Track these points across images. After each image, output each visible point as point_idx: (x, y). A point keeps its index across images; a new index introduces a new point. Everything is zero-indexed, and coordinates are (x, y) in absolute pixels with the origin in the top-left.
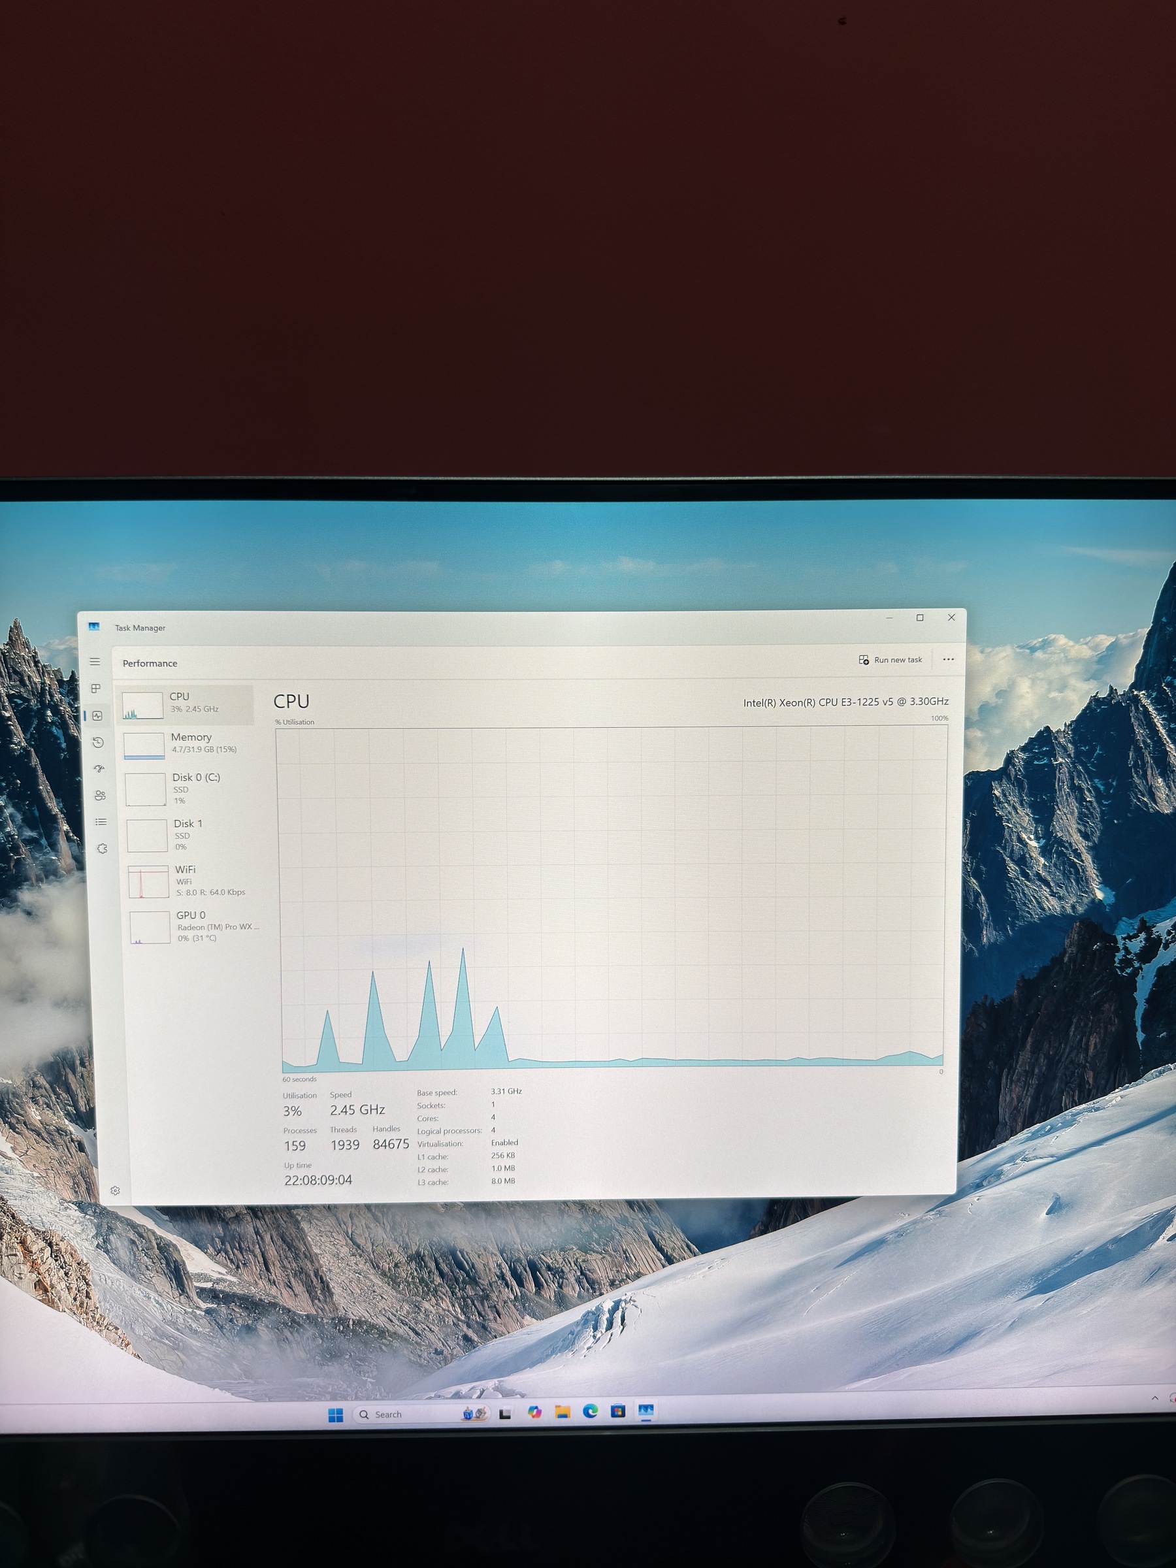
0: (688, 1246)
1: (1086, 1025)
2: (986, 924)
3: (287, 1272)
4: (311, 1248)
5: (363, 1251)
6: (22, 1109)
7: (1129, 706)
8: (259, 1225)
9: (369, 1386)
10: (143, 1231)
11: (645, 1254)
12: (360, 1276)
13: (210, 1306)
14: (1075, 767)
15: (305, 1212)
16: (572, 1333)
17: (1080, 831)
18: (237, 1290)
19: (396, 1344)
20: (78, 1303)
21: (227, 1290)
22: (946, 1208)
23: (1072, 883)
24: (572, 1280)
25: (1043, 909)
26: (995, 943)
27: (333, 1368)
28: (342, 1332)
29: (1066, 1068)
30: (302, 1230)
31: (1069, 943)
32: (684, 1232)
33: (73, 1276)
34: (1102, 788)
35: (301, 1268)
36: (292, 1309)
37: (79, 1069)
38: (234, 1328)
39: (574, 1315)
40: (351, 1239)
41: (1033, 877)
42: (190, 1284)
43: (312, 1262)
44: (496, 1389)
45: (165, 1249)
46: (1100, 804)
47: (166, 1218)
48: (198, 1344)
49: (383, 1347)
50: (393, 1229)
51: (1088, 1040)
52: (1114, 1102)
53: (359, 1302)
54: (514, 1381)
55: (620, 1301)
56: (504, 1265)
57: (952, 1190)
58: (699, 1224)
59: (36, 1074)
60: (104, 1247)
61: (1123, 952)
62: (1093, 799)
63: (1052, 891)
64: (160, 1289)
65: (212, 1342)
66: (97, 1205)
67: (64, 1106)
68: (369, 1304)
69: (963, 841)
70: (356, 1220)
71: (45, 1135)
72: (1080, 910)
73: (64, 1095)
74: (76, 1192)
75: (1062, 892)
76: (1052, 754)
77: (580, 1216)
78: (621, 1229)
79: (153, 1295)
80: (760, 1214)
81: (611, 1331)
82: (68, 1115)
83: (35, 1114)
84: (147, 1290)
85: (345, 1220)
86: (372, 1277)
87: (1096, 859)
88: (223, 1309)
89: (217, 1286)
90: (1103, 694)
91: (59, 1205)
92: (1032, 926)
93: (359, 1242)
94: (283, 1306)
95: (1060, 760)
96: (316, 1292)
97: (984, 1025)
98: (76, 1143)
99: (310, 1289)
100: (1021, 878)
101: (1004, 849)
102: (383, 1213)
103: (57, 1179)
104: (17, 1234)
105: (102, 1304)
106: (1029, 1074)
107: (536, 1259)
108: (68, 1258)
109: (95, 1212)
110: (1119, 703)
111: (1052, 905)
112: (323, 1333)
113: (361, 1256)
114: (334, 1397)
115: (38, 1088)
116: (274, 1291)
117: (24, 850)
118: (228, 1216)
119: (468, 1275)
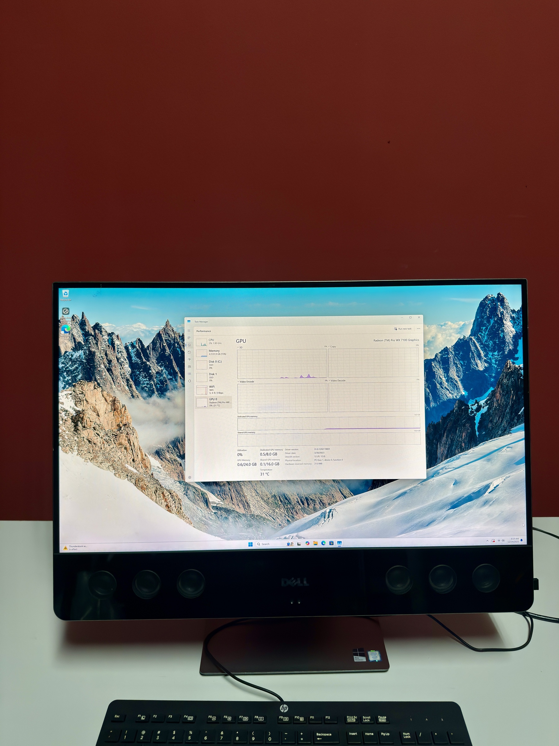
0: (350, 493)
1: (461, 430)
2: (432, 401)
3: (238, 501)
4: (244, 493)
6: (165, 454)
7: (469, 341)
8: (230, 487)
9: (260, 535)
10: (197, 489)
11: (338, 495)
12: (258, 502)
13: (215, 511)
14: (455, 358)
15: (243, 483)
16: (318, 519)
17: (457, 375)
18: (223, 506)
19: (268, 522)
20: (178, 511)
21: (221, 506)
22: (424, 483)
23: (455, 390)
24: (318, 503)
25: (448, 397)
26: (434, 406)
27: (250, 530)
28: (253, 519)
29: (456, 442)
30: (242, 488)
31: (455, 407)
32: (349, 489)
33: (177, 503)
34: (463, 363)
35: (241, 500)
36: (239, 512)
37: (181, 442)
38: (222, 518)
39: (318, 514)
40: (256, 491)
41: (444, 388)
42: (210, 505)
43: (245, 498)
44: (296, 536)
45: (203, 494)
46: (462, 368)
47: (204, 485)
48: (212, 523)
49: (264, 523)
50: (267, 488)
51: (462, 434)
52: (471, 452)
53: (258, 510)
54: (302, 534)
55: (331, 509)
56: (299, 498)
57: (425, 478)
58: (353, 486)
59: (169, 444)
60: (186, 494)
61: (471, 409)
62: (460, 367)
63: (450, 392)
64: (201, 507)
65: (216, 522)
66: (184, 482)
67: (177, 453)
68: (260, 510)
69: (424, 378)
70: (257, 485)
71: (171, 462)
72: (458, 397)
73: (176, 450)
74: (179, 478)
75: (452, 392)
76: (448, 354)
77: (320, 484)
78: (331, 488)
79: (199, 508)
80: (370, 483)
81: (329, 518)
82: (177, 455)
83: (168, 456)
84: (197, 507)
85: (254, 485)
86: (261, 502)
87: (462, 383)
88: (219, 512)
89: (218, 505)
90: (462, 338)
91: (174, 482)
92: (444, 401)
93: (258, 492)
94: (236, 511)
95: (450, 356)
96: (246, 507)
97: (432, 429)
98: (179, 464)
99: (244, 506)
100: (441, 388)
101: (436, 380)
102: (265, 483)
103: (173, 474)
104: (161, 491)
105: (185, 511)
106: (446, 444)
107: (307, 497)
108: (175, 498)
109: (184, 484)
110: (466, 340)
111: (450, 396)
112: (247, 519)
113: (258, 496)
114: (250, 539)
115: (169, 448)
116: (234, 507)
117: (168, 381)
118: (221, 484)
119: (288, 502)
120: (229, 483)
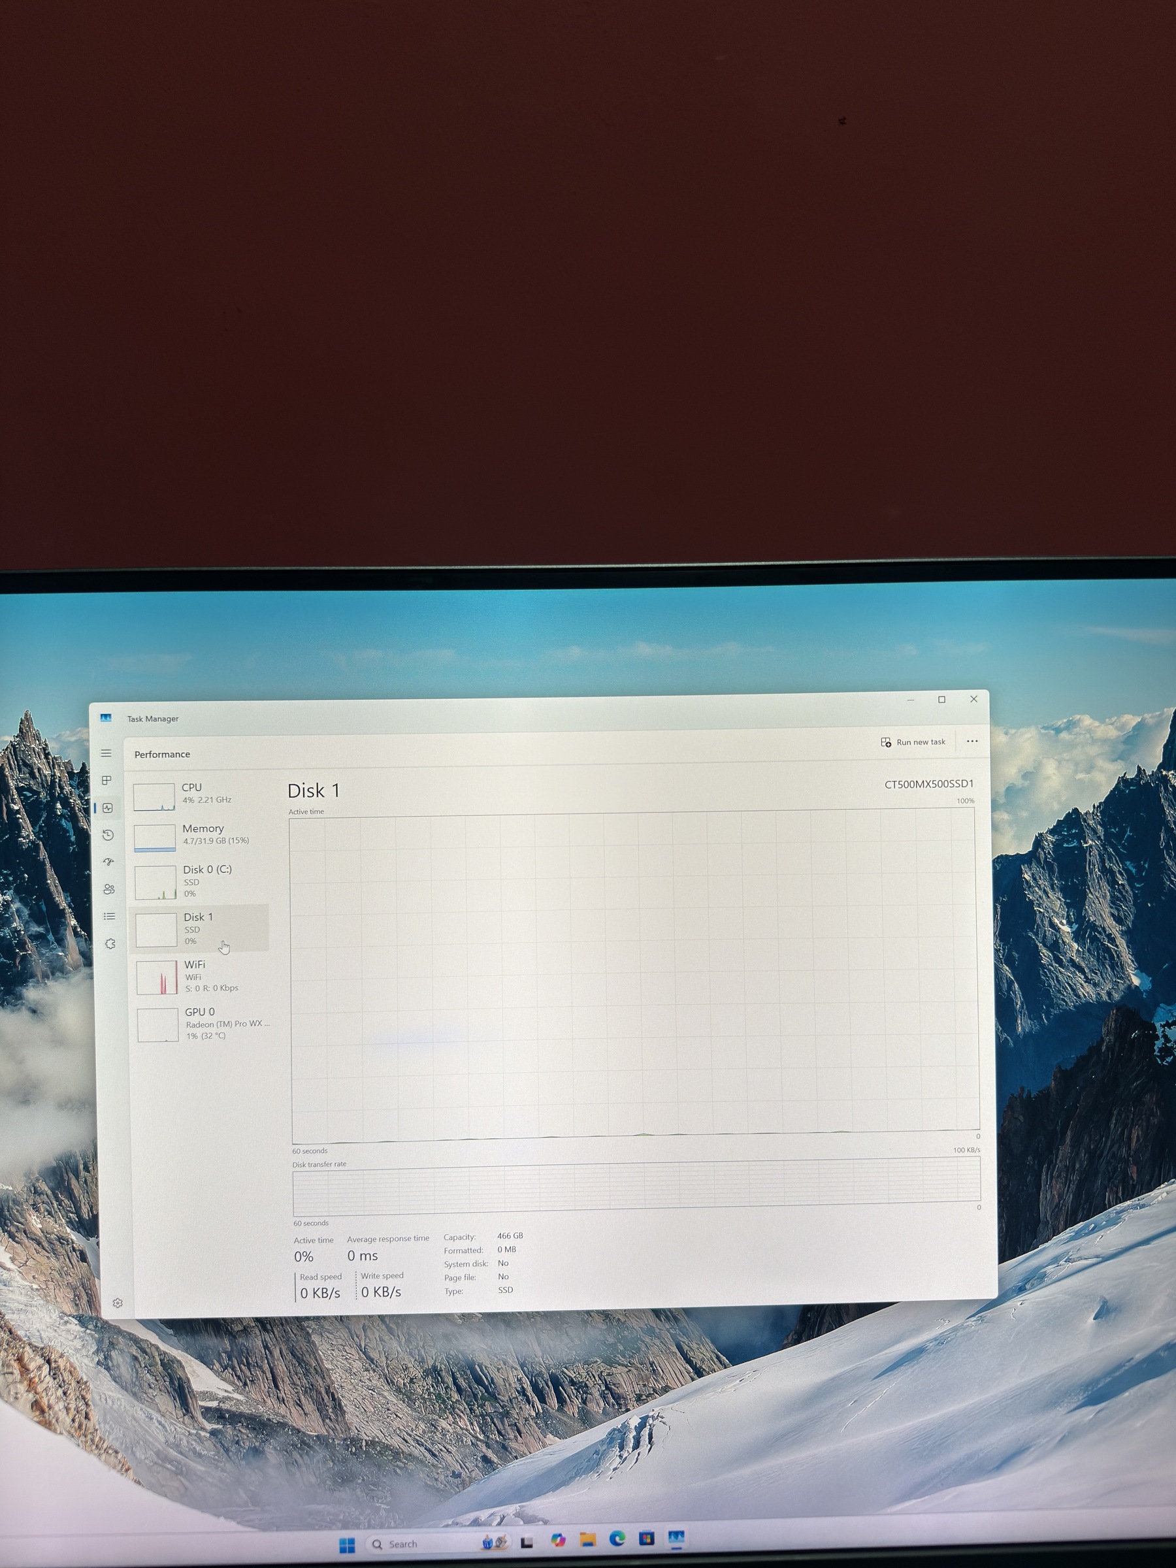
0: (718, 1357)
1: (1128, 1117)
2: (1021, 1012)
3: (297, 1389)
4: (323, 1363)
5: (377, 1367)
6: (23, 1216)
7: (1157, 786)
8: (268, 1339)
9: (383, 1513)
10: (146, 1347)
11: (673, 1366)
12: (373, 1393)
13: (215, 1426)
14: (1105, 849)
15: (317, 1325)
16: (597, 1452)
17: (1113, 915)
18: (245, 1409)
19: (411, 1466)
20: (76, 1424)
21: (234, 1409)
22: (988, 1314)
23: (1107, 969)
24: (597, 1394)
25: (1079, 997)
26: (1031, 1032)
27: (344, 1494)
28: (355, 1454)
29: (1109, 1163)
30: (313, 1343)
31: (1107, 1030)
32: (713, 1342)
33: (72, 1396)
34: (1134, 871)
35: (312, 1385)
36: (302, 1429)
37: (83, 1173)
38: (240, 1451)
39: (599, 1433)
40: (364, 1353)
41: (1067, 964)
42: (195, 1403)
43: (323, 1378)
44: (518, 1515)
45: (168, 1365)
46: (1132, 887)
47: (171, 1332)
48: (203, 1469)
49: (398, 1470)
50: (408, 1341)
51: (1130, 1133)
52: (1160, 1198)
53: (372, 1421)
54: (537, 1506)
55: (647, 1417)
56: (525, 1379)
57: (993, 1294)
58: (730, 1333)
59: (38, 1180)
60: (105, 1364)
61: (1162, 1040)
62: (1125, 882)
63: (1086, 977)
64: (163, 1409)
65: (217, 1467)
66: (98, 1319)
67: (67, 1214)
68: (383, 1423)
69: (994, 927)
70: (369, 1333)
71: (46, 1244)
72: (1116, 996)
73: (66, 1201)
74: (77, 1305)
75: (1097, 979)
76: (1081, 836)
77: (604, 1327)
78: (647, 1339)
79: (155, 1415)
80: (793, 1322)
81: (639, 1450)
82: (70, 1222)
83: (35, 1222)
84: (149, 1410)
85: (358, 1333)
86: (386, 1394)
87: (1130, 943)
88: (229, 1429)
89: (223, 1405)
90: (1131, 775)
91: (58, 1319)
92: (1067, 1013)
93: (372, 1356)
94: (292, 1426)
95: (1090, 842)
96: (327, 1410)
97: (1021, 1118)
98: (78, 1253)
99: (321, 1408)
100: (1054, 964)
101: (1036, 934)
102: (397, 1324)
103: (57, 1291)
104: (14, 1351)
105: (102, 1425)
106: (1069, 1169)
107: (558, 1372)
108: (66, 1376)
109: (96, 1326)
110: (1147, 783)
111: (1087, 992)
112: (334, 1455)
113: (374, 1371)
114: (345, 1526)
115: (39, 1195)
116: (282, 1410)
117: (30, 946)
118: (236, 1329)
119: (487, 1390)
120: (264, 1323)
